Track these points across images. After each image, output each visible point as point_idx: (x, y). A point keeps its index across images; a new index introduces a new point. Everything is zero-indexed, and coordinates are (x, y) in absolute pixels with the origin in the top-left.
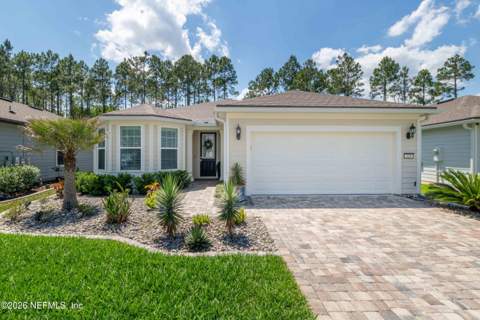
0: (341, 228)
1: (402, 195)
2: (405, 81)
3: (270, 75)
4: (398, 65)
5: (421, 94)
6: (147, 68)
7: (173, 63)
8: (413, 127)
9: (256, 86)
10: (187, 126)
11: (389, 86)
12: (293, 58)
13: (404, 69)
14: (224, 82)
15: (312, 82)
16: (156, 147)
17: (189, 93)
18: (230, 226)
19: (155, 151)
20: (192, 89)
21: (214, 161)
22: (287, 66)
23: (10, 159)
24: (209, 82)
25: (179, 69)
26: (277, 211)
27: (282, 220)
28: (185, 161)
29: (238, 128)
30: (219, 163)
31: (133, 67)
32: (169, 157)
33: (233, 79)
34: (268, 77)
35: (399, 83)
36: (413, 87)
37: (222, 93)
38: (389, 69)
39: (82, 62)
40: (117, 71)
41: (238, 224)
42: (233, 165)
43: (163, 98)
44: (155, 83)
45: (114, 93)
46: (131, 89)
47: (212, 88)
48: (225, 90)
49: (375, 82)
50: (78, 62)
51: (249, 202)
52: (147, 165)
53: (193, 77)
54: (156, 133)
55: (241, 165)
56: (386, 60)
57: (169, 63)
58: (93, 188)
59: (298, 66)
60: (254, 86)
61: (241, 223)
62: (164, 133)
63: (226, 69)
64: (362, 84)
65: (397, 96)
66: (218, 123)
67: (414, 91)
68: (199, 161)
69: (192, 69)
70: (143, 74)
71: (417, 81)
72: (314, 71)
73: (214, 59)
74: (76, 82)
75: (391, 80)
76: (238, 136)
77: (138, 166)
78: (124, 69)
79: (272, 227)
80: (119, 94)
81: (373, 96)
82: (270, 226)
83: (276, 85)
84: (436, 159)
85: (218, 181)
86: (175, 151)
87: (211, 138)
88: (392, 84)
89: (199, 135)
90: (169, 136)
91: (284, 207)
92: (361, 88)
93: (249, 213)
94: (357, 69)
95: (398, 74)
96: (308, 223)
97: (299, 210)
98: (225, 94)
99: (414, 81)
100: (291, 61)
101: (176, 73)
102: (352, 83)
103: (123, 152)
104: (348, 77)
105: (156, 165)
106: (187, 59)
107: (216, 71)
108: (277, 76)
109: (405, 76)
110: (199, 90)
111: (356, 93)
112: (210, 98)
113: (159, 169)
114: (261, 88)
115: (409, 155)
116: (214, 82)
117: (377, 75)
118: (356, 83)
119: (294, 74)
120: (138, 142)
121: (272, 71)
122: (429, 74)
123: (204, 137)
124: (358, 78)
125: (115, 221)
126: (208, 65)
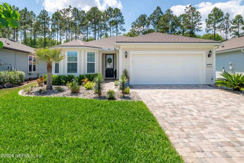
0: (170, 95)
1: (206, 85)
2: (227, 22)
3: (144, 19)
4: (222, 12)
5: (237, 30)
6: (70, 15)
7: (86, 12)
8: (210, 52)
9: (136, 25)
10: (99, 51)
11: (217, 26)
12: (158, 8)
13: (227, 14)
14: (116, 23)
15: (170, 23)
16: (84, 62)
17: (95, 30)
18: (123, 93)
19: (84, 64)
20: (97, 27)
21: (112, 69)
22: (155, 13)
23: (10, 68)
24: (107, 23)
25: (89, 15)
26: (144, 90)
27: (146, 93)
28: (98, 69)
29: (126, 52)
30: (116, 71)
31: (62, 15)
32: (91, 67)
33: (122, 22)
34: (143, 19)
35: (224, 23)
36: (232, 25)
37: (115, 29)
38: (217, 15)
39: (32, 12)
40: (53, 17)
41: (126, 93)
42: (123, 70)
43: (80, 33)
44: (75, 24)
45: (51, 30)
46: (61, 27)
47: (109, 26)
48: (117, 27)
49: (209, 23)
50: (30, 11)
51: (132, 87)
52: (80, 71)
53: (98, 21)
54: (84, 55)
55: (128, 70)
56: (216, 9)
57: (83, 12)
58: (56, 82)
59: (162, 13)
60: (134, 25)
61: (128, 93)
62: (88, 55)
63: (118, 15)
64: (201, 24)
65: (222, 31)
66: (115, 49)
67: (233, 28)
68: (105, 69)
69: (97, 16)
70: (68, 18)
71: (234, 22)
72: (171, 16)
73: (110, 9)
74: (28, 24)
75: (218, 21)
76: (126, 56)
77: (76, 71)
78: (57, 15)
79: (141, 95)
80: (54, 31)
81: (208, 31)
82: (139, 95)
83: (148, 25)
84: (231, 68)
85: (116, 79)
86: (94, 64)
87: (111, 57)
88: (219, 24)
89: (105, 55)
90: (91, 56)
91: (147, 89)
92: (200, 26)
93: (131, 91)
94: (197, 15)
95: (224, 17)
96: (157, 94)
97: (154, 90)
98: (117, 30)
99: (232, 22)
100: (157, 10)
101: (87, 18)
102: (195, 23)
103: (69, 64)
104: (193, 20)
105: (84, 71)
106: (94, 10)
107: (112, 16)
108: (149, 19)
109: (228, 18)
110: (101, 28)
111: (197, 29)
112: (107, 32)
113: (86, 73)
114: (139, 26)
115: (209, 65)
116: (110, 22)
117: (210, 18)
118: (197, 23)
119: (159, 18)
120: (76, 59)
121: (146, 16)
122: (241, 17)
123: (108, 57)
124: (198, 20)
125: (75, 92)
126: (106, 13)
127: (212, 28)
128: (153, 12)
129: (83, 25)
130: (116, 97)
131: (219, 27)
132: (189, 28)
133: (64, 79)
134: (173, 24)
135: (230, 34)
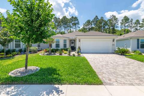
2: (132, 23)
3: (89, 22)
4: (129, 18)
5: (136, 27)
7: (60, 19)
8: (114, 39)
10: (68, 39)
11: (126, 25)
12: (97, 16)
13: (131, 19)
14: (76, 24)
17: (65, 27)
19: (62, 44)
21: (74, 47)
22: (95, 19)
24: (71, 24)
25: (62, 20)
28: (68, 46)
30: (75, 47)
32: (65, 45)
33: (78, 23)
35: (130, 24)
36: (134, 25)
37: (75, 27)
38: (126, 20)
42: (78, 47)
43: (57, 29)
47: (72, 26)
48: (76, 26)
49: (122, 24)
52: (61, 47)
53: (66, 23)
54: (62, 40)
56: (125, 17)
57: (59, 18)
59: (98, 19)
60: (84, 25)
61: (80, 55)
62: (64, 40)
63: (76, 20)
67: (134, 26)
68: (71, 47)
69: (66, 21)
71: (135, 23)
72: (103, 20)
73: (73, 17)
75: (127, 23)
76: (80, 41)
77: (59, 47)
83: (91, 25)
85: (75, 51)
87: (73, 41)
90: (65, 41)
92: (118, 25)
94: (117, 20)
95: (129, 21)
98: (76, 28)
100: (96, 17)
101: (61, 22)
102: (115, 24)
103: (56, 44)
104: (114, 22)
105: (62, 47)
106: (65, 18)
107: (73, 21)
108: (92, 22)
109: (132, 21)
110: (68, 26)
111: (116, 27)
112: (71, 29)
113: (63, 48)
114: (87, 26)
115: (113, 45)
116: (72, 24)
117: (122, 21)
118: (116, 24)
119: (97, 21)
120: (59, 42)
121: (90, 20)
122: (139, 21)
123: (72, 41)
124: (117, 22)
125: (61, 54)
126: (71, 19)
127: (123, 26)
128: (94, 18)
129: (59, 25)
130: (76, 56)
131: (127, 26)
132: (112, 26)
133: (55, 50)
134: (104, 24)
135: (133, 30)
